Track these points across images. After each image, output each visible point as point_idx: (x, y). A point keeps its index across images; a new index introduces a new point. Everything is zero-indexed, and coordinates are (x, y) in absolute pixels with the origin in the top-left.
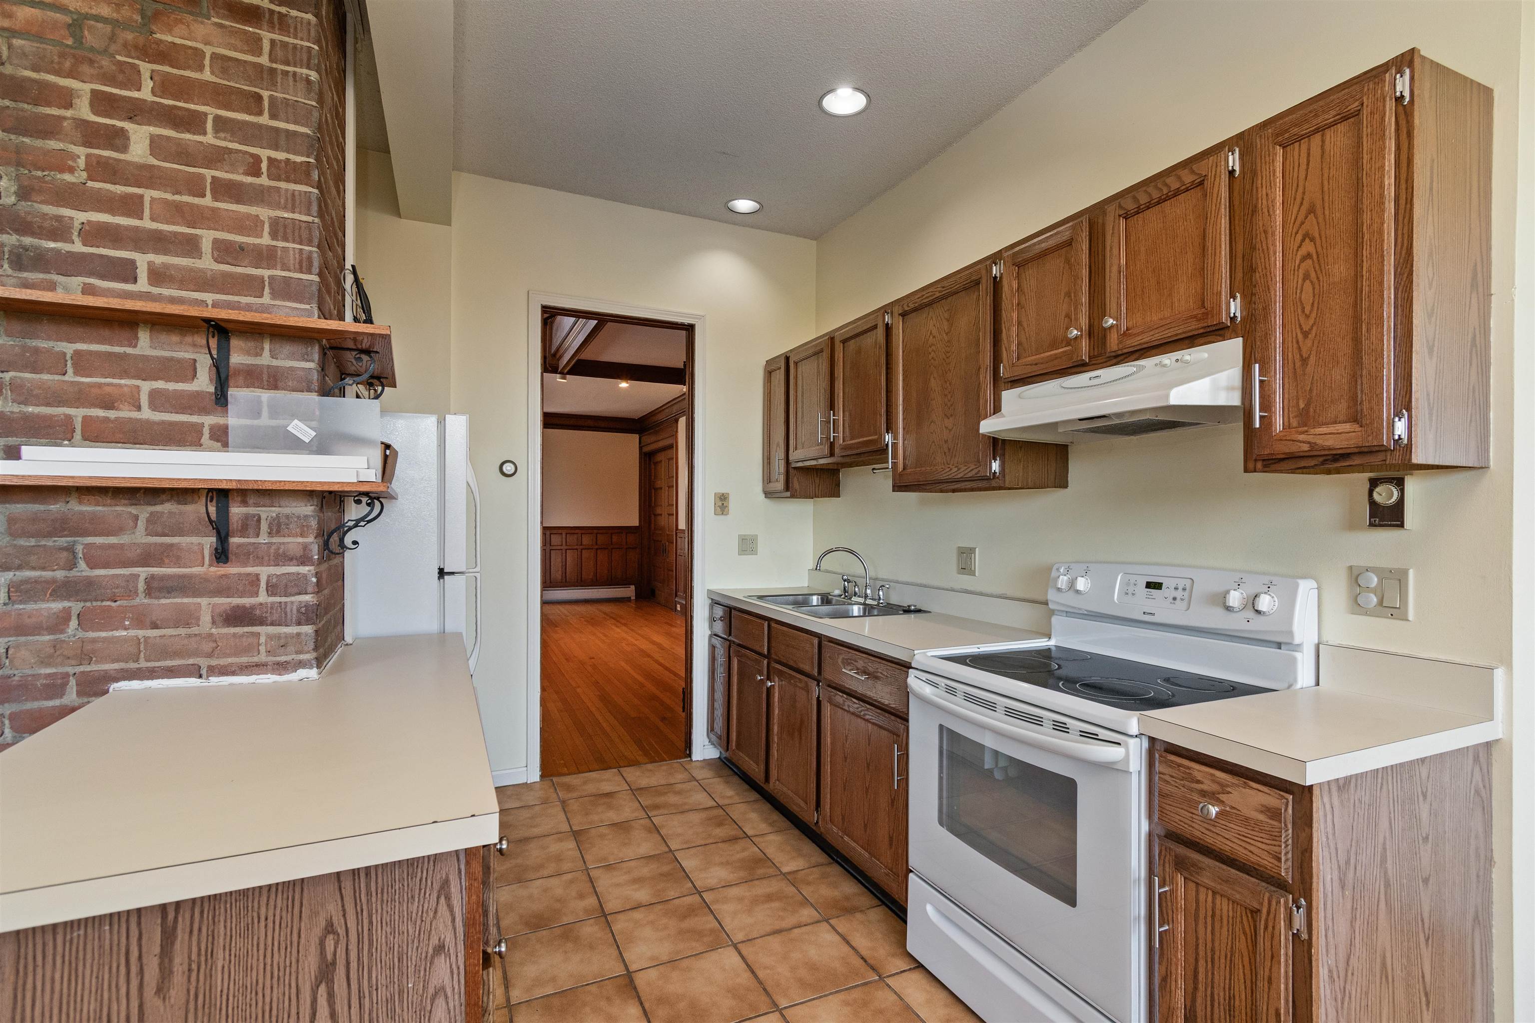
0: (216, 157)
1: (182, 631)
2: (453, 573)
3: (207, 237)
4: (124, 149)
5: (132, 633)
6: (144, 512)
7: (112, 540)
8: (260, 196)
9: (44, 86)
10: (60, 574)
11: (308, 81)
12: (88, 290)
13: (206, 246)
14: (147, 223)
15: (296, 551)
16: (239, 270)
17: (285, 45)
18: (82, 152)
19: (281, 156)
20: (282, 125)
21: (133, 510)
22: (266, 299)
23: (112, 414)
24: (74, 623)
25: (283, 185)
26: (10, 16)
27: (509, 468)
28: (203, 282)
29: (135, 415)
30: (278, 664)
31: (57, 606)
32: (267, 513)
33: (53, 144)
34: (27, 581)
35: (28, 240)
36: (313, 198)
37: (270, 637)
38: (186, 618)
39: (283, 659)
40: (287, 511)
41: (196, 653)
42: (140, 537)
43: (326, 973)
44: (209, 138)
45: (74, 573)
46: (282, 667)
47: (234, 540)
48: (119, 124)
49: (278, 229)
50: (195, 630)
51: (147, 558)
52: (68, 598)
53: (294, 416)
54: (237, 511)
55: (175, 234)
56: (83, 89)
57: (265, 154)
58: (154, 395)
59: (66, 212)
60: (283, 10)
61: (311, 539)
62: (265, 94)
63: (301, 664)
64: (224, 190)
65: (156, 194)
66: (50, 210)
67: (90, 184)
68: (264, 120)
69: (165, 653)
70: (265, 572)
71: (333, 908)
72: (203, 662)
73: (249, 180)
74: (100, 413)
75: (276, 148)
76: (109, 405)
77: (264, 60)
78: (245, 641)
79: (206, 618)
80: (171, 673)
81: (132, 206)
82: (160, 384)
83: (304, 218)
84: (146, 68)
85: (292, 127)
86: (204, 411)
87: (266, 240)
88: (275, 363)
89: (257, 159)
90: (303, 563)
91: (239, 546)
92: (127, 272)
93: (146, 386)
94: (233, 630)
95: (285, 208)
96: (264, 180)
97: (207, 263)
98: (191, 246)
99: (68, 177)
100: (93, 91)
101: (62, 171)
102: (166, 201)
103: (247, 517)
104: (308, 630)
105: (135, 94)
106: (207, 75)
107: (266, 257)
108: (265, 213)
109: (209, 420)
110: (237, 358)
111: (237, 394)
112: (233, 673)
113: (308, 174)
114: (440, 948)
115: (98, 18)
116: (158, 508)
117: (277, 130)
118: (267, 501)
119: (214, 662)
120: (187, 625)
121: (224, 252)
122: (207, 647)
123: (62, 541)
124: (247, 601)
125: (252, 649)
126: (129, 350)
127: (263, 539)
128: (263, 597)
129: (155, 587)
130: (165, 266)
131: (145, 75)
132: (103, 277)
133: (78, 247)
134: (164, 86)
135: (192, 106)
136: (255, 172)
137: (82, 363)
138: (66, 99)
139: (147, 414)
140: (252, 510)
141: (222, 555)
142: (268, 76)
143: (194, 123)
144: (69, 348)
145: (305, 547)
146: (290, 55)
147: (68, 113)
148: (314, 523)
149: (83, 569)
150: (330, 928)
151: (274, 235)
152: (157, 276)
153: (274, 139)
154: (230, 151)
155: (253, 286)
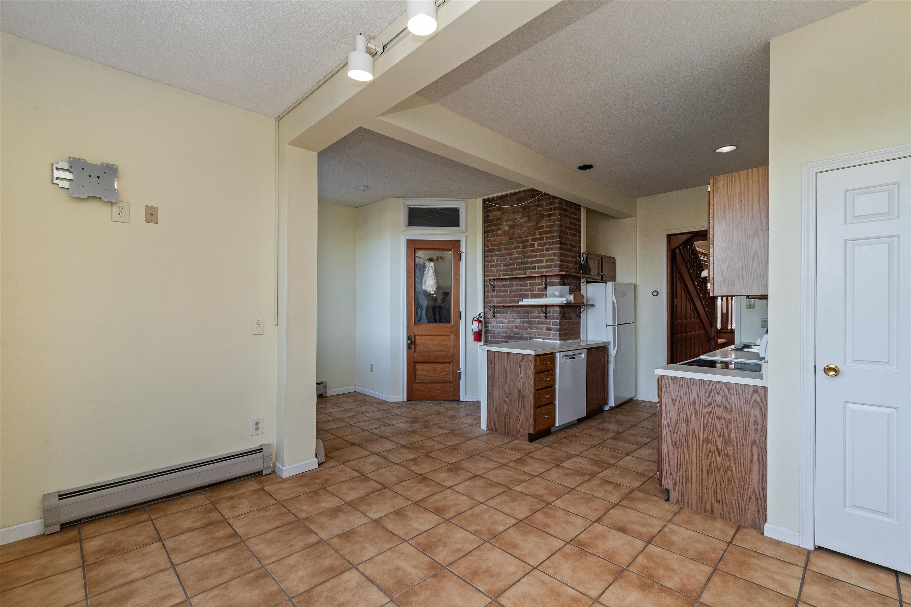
0: (545, 244)
1: (541, 331)
2: (610, 326)
3: (544, 259)
4: (534, 247)
5: (535, 330)
6: (537, 309)
7: (533, 314)
8: (551, 249)
9: (526, 240)
10: (527, 320)
11: (558, 224)
12: (531, 273)
13: (544, 260)
14: (538, 259)
15: (556, 317)
16: (549, 264)
17: (555, 218)
18: (530, 249)
19: (554, 240)
20: (554, 234)
21: (535, 309)
22: (552, 269)
23: (533, 293)
24: (529, 328)
25: (554, 246)
26: (522, 230)
27: (655, 293)
28: (544, 267)
29: (536, 292)
30: (554, 339)
31: (527, 325)
32: (552, 309)
33: (527, 249)
34: (524, 321)
35: (524, 265)
36: (559, 247)
37: (553, 334)
38: (541, 329)
39: (554, 338)
40: (555, 309)
41: (543, 335)
42: (536, 314)
43: (520, 366)
44: (545, 241)
45: (529, 320)
46: (554, 340)
47: (548, 315)
48: (534, 243)
49: (554, 255)
50: (543, 331)
51: (538, 317)
52: (528, 324)
53: (556, 291)
54: (548, 309)
55: (540, 259)
56: (530, 238)
57: (552, 241)
58: (538, 288)
59: (528, 260)
60: (554, 212)
61: (559, 315)
62: (552, 229)
63: (557, 339)
64: (547, 250)
65: (538, 253)
66: (526, 260)
67: (531, 254)
68: (552, 234)
69: (539, 334)
70: (552, 321)
71: (520, 358)
72: (544, 337)
73: (550, 246)
74: (532, 293)
75: (553, 239)
76: (533, 291)
77: (552, 223)
78: (549, 334)
79: (544, 329)
80: (540, 338)
81: (535, 256)
82: (538, 287)
83: (558, 251)
84: (537, 231)
85: (556, 234)
86: (544, 291)
87: (552, 257)
88: (553, 281)
89: (551, 242)
90: (557, 320)
91: (549, 316)
92: (534, 268)
93: (537, 287)
94: (548, 332)
95: (555, 250)
96: (552, 246)
97: (544, 264)
98: (542, 261)
99: (529, 254)
100: (531, 238)
101: (528, 253)
102: (539, 254)
103: (549, 310)
104: (558, 333)
105: (536, 237)
106: (544, 230)
107: (552, 260)
108: (552, 252)
109: (544, 293)
110: (548, 281)
111: (549, 288)
112: (547, 340)
113: (558, 242)
114: (530, 368)
115: (532, 226)
116: (538, 309)
117: (553, 235)
118: (552, 307)
119: (545, 337)
120: (542, 330)
121: (547, 261)
122: (544, 334)
123: (528, 314)
124: (549, 326)
125: (550, 335)
126: (535, 281)
127: (552, 315)
128: (552, 326)
129: (539, 323)
130: (539, 266)
131: (537, 233)
132: (532, 270)
133: (530, 265)
134: (540, 234)
135: (542, 236)
136: (551, 245)
137: (531, 284)
138: (528, 241)
139: (537, 292)
140: (550, 309)
141: (546, 317)
142: (552, 226)
143: (542, 239)
144: (528, 282)
145: (558, 316)
146: (555, 220)
147: (528, 243)
148: (559, 312)
149: (530, 319)
150: (520, 361)
151: (553, 256)
152: (538, 268)
153: (553, 237)
154: (547, 242)
155: (550, 266)
